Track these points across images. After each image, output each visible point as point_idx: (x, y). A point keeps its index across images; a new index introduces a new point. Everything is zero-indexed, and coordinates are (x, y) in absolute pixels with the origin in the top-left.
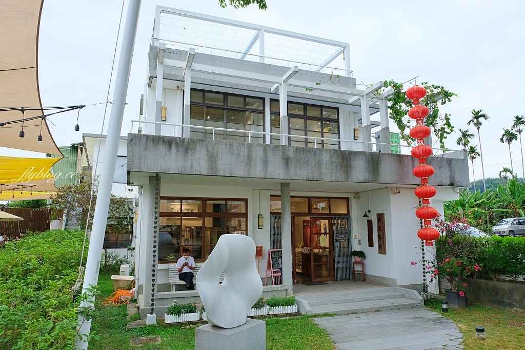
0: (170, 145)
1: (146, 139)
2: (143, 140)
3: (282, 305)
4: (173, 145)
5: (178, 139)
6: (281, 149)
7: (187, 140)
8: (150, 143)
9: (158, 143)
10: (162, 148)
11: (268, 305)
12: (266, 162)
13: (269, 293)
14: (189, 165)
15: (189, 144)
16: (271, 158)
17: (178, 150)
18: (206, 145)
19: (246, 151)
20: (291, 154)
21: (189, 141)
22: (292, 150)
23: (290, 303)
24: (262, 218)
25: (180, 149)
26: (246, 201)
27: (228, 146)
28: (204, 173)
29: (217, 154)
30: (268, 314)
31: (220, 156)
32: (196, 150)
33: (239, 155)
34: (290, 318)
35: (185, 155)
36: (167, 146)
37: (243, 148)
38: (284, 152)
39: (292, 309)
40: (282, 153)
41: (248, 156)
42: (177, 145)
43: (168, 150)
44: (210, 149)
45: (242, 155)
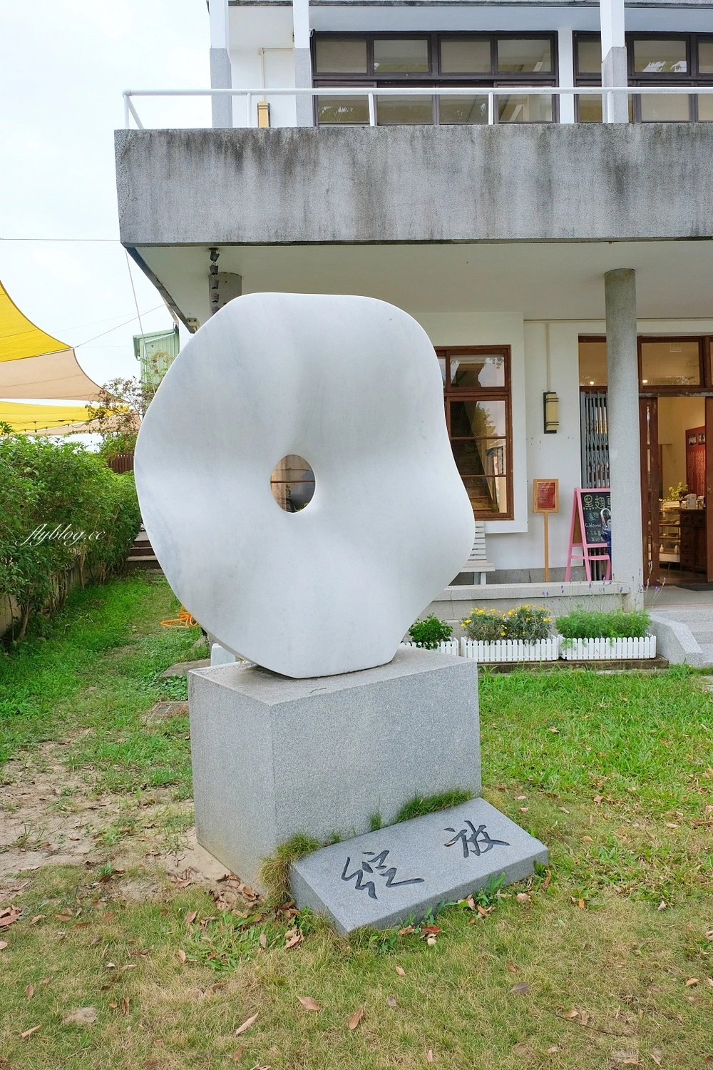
0: (239, 156)
1: (169, 143)
2: (160, 148)
3: (606, 635)
4: (248, 154)
5: (261, 135)
6: (599, 139)
7: (287, 135)
8: (179, 154)
9: (202, 152)
10: (216, 167)
11: (563, 632)
12: (546, 187)
13: (567, 602)
14: (298, 213)
15: (294, 150)
16: (564, 171)
17: (262, 171)
18: (348, 145)
19: (478, 152)
20: (635, 148)
21: (296, 136)
22: (638, 138)
23: (632, 629)
24: (556, 400)
25: (270, 166)
26: (503, 352)
27: (418, 145)
28: (346, 233)
29: (384, 172)
30: (560, 658)
31: (394, 177)
32: (316, 163)
33: (454, 170)
34: (630, 672)
35: (284, 184)
36: (229, 159)
37: (468, 146)
38: (609, 147)
39: (642, 648)
40: (604, 150)
41: (487, 170)
42: (259, 153)
43: (232, 171)
44: (361, 158)
45: (465, 169)
